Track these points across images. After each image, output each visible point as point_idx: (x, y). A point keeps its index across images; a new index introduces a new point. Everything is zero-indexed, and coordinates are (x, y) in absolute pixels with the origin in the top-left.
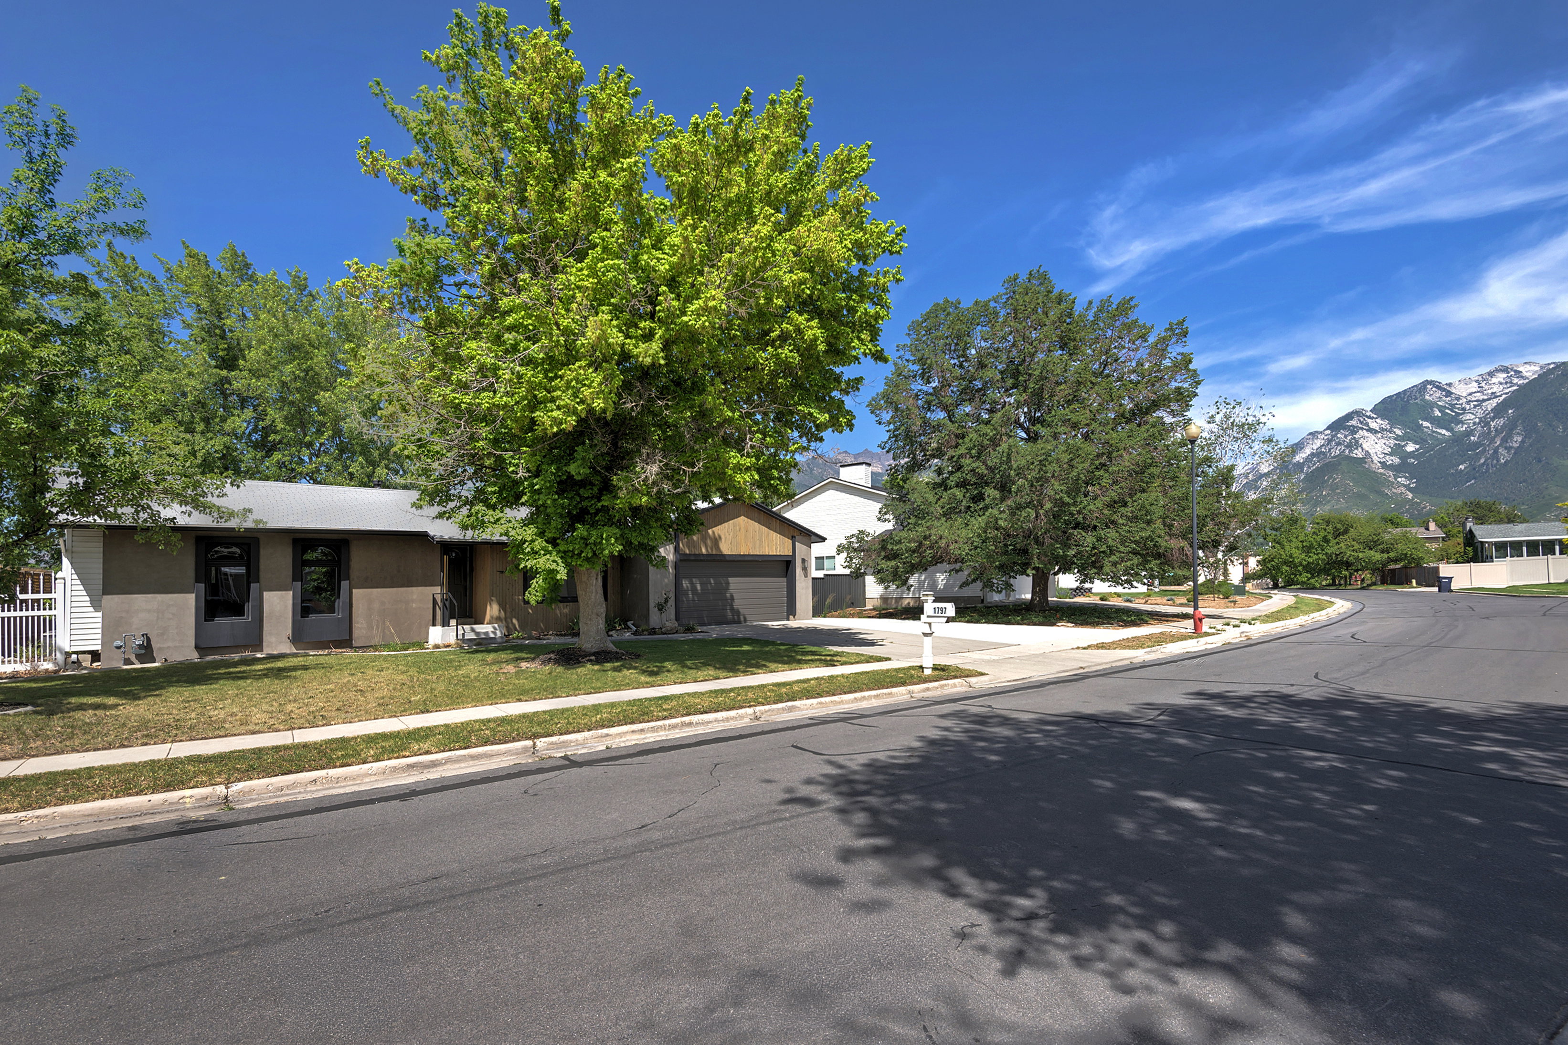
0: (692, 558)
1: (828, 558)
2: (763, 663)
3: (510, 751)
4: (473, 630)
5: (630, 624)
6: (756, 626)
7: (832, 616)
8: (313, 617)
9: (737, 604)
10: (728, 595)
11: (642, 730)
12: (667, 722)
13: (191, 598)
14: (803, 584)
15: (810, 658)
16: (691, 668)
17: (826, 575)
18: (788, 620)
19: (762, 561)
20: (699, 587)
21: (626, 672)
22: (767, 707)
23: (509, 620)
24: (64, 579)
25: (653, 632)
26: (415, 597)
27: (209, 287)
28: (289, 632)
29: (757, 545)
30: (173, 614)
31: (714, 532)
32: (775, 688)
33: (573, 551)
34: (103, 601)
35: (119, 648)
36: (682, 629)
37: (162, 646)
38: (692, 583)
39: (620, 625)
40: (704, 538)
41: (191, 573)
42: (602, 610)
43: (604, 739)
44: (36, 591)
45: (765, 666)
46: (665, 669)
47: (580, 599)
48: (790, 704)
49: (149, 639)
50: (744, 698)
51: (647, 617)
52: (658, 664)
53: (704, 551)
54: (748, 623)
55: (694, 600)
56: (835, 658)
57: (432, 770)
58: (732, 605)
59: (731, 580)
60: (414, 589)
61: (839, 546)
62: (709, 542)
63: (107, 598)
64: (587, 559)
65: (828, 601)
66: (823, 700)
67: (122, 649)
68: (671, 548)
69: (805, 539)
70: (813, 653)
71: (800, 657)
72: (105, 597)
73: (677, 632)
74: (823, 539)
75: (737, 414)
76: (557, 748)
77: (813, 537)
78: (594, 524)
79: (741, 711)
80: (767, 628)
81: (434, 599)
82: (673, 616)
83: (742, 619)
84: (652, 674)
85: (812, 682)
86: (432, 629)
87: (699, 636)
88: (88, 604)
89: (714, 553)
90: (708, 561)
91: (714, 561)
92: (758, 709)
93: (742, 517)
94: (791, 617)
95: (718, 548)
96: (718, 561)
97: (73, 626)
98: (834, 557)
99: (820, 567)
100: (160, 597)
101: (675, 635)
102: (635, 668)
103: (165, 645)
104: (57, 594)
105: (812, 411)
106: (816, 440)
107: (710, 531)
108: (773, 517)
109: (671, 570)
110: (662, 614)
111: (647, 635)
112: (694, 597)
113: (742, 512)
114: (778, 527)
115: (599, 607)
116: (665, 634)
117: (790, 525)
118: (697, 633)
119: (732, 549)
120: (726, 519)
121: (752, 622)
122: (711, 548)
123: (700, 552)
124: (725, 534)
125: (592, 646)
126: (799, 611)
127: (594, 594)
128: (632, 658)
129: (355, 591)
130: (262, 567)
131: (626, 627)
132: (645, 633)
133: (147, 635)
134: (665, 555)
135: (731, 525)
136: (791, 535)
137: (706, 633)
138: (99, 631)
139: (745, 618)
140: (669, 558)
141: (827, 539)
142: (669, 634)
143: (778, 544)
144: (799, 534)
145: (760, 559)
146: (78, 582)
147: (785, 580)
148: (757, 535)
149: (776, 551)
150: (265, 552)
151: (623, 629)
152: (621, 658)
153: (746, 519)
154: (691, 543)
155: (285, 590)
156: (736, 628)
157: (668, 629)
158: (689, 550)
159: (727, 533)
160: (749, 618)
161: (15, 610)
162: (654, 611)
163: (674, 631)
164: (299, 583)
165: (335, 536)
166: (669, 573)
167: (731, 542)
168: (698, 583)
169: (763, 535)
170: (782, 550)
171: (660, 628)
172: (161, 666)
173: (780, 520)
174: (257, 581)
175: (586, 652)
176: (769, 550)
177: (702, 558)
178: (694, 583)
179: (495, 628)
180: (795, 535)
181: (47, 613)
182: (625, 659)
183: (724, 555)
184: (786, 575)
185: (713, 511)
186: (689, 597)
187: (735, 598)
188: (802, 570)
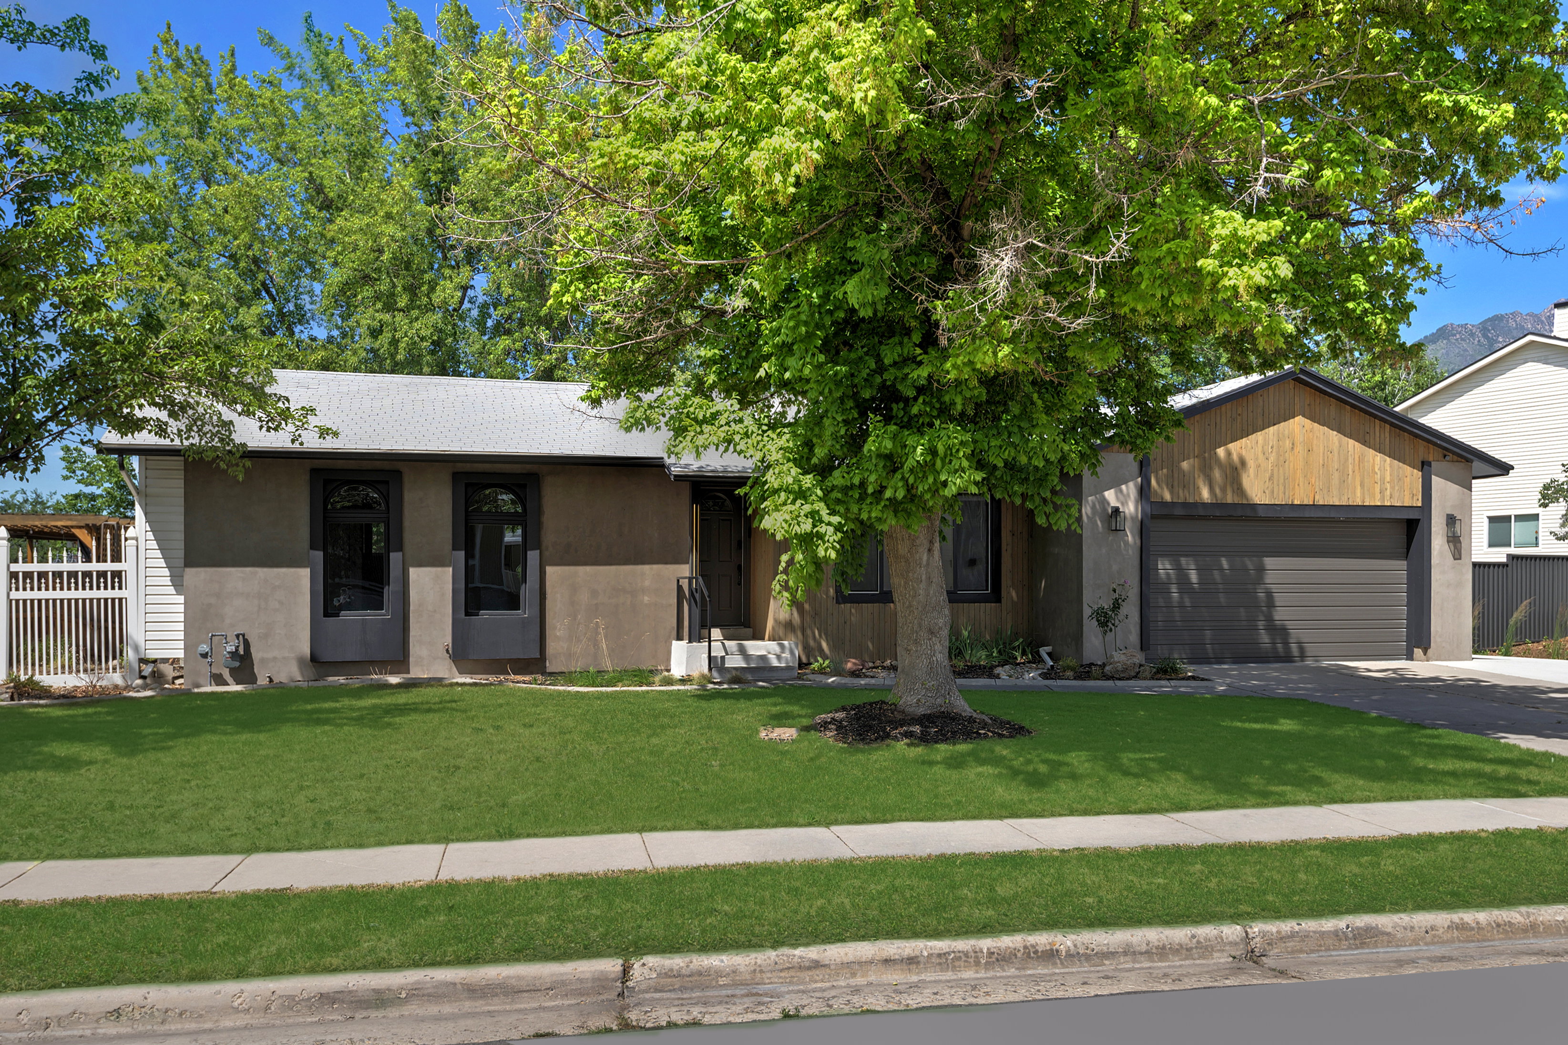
0: (1178, 512)
1: (1520, 518)
2: (1317, 772)
3: (563, 983)
4: (742, 651)
5: (1044, 651)
6: (1326, 670)
7: (1528, 654)
8: (485, 614)
9: (1280, 615)
10: (1262, 594)
11: (912, 961)
12: (986, 943)
13: (304, 575)
14: (1451, 577)
15: (1449, 765)
16: (1126, 773)
17: (1512, 557)
18: (1410, 657)
19: (1347, 521)
20: (1194, 576)
21: (973, 772)
22: (1287, 926)
23: (809, 632)
24: (136, 539)
25: (1084, 671)
26: (647, 583)
27: (419, 72)
28: (448, 640)
29: (1335, 481)
30: (281, 603)
31: (1229, 453)
32: (1328, 860)
33: (863, 484)
34: (186, 578)
35: (204, 656)
36: (1147, 670)
37: (265, 655)
38: (1179, 569)
39: (1024, 653)
40: (1207, 464)
41: (304, 532)
42: (941, 622)
43: (806, 975)
44: (101, 559)
45: (1318, 780)
46: (1065, 769)
47: (895, 596)
48: (1361, 920)
49: (247, 644)
50: (1228, 883)
51: (1078, 637)
52: (1052, 756)
53: (1205, 494)
54: (1309, 662)
55: (1182, 606)
56: (1523, 773)
57: (373, 1014)
58: (1270, 619)
59: (1270, 562)
60: (646, 568)
61: (1546, 487)
62: (1217, 474)
63: (190, 572)
64: (894, 505)
65: (1518, 615)
66: (1468, 916)
67: (209, 659)
68: (1131, 489)
69: (1457, 468)
70: (1461, 752)
71: (1420, 762)
72: (188, 570)
73: (1136, 677)
74: (1504, 469)
75: (1234, 108)
76: (683, 989)
77: (1478, 466)
78: (911, 424)
79: (1206, 931)
80: (1352, 675)
81: (680, 588)
82: (1134, 637)
83: (1294, 647)
84: (1036, 781)
85: (1443, 847)
86: (675, 643)
87: (1184, 687)
88: (168, 581)
89: (1229, 500)
90: (1216, 518)
91: (1230, 518)
92: (1257, 928)
93: (1299, 419)
94: (1418, 652)
95: (1239, 489)
96: (1239, 519)
97: (150, 617)
98: (1535, 517)
99: (1499, 537)
100: (261, 572)
101: (1132, 683)
102: (997, 761)
103: (271, 654)
104: (127, 564)
105: (1463, 99)
106: (1481, 204)
107: (1221, 452)
108: (1375, 417)
109: (1131, 537)
110: (1109, 633)
111: (1075, 679)
112: (1181, 598)
113: (1297, 407)
114: (1388, 440)
115: (935, 614)
116: (1111, 678)
117: (1417, 436)
118: (1183, 679)
119: (1273, 492)
120: (1260, 422)
121: (1317, 658)
122: (1224, 490)
123: (1197, 498)
124: (1257, 459)
125: (919, 700)
126: (1439, 640)
127: (923, 585)
128: (1001, 736)
129: (549, 570)
130: (407, 523)
131: (1037, 660)
132: (1069, 673)
133: (244, 635)
134: (1118, 505)
135: (1271, 436)
136: (1421, 459)
137: (1203, 680)
138: (181, 626)
139: (1302, 650)
140: (1127, 511)
141: (1513, 468)
142: (1120, 679)
143: (1388, 479)
144: (1441, 455)
145: (1342, 516)
146: (154, 544)
147: (1403, 564)
148: (1336, 458)
149: (1383, 498)
150: (411, 496)
151: (1029, 662)
152: (977, 733)
153: (1307, 422)
154: (1176, 475)
155: (442, 564)
156: (1274, 672)
157: (1120, 668)
158: (1172, 493)
159: (1261, 456)
160: (1310, 649)
161: (77, 589)
162: (1091, 627)
163: (1133, 674)
164: (462, 554)
165: (516, 468)
166: (1126, 543)
167: (1272, 475)
168: (1193, 567)
169: (1350, 460)
170: (1396, 494)
171: (1104, 665)
172: (264, 688)
173: (1392, 425)
174: (400, 548)
175: (903, 712)
176: (1363, 494)
177: (1202, 512)
178: (1185, 566)
179: (782, 647)
180: (1431, 459)
181: (116, 593)
182: (986, 736)
183: (1254, 506)
184: (1406, 554)
185: (1229, 405)
186: (1170, 598)
187: (1277, 604)
188: (1448, 542)
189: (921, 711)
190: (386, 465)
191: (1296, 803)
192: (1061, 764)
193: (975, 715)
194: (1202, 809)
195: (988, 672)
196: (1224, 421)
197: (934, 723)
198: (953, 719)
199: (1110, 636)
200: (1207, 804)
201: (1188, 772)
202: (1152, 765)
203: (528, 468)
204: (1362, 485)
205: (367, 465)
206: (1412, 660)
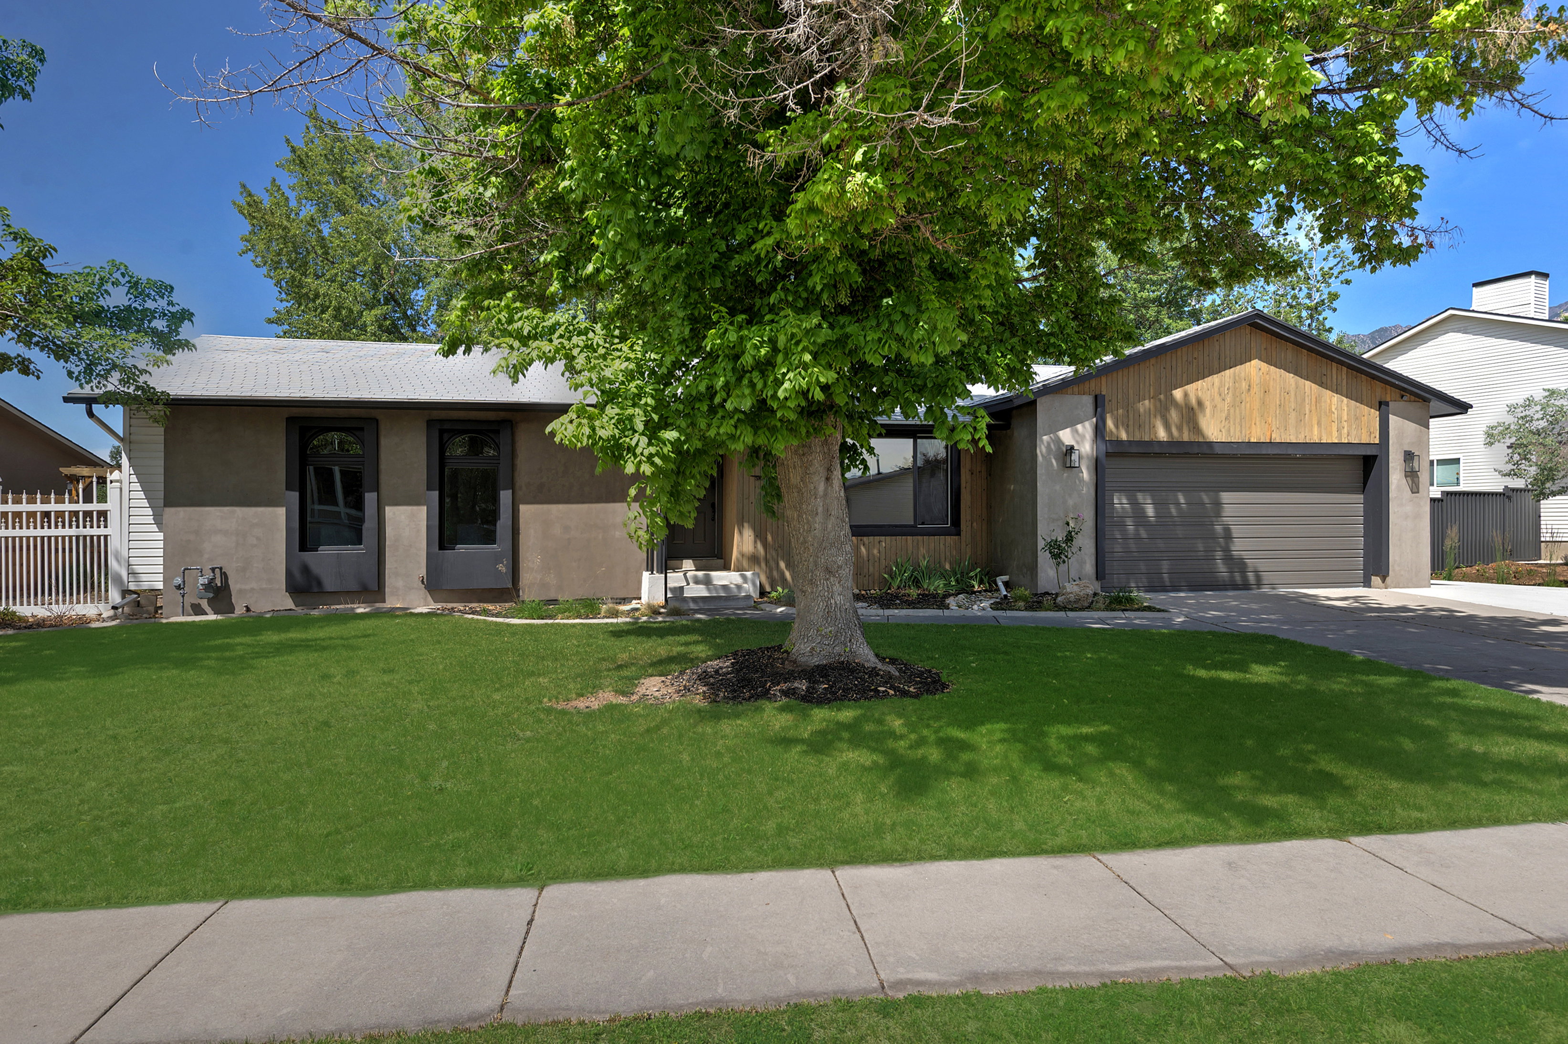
0: (1134, 450)
1: (1441, 462)
5: (1000, 581)
6: (1285, 598)
8: (458, 549)
9: (1238, 547)
10: (1218, 528)
13: (281, 514)
14: (1408, 508)
18: (1367, 584)
19: (1305, 458)
20: (1150, 511)
23: (773, 564)
24: (121, 482)
25: (1036, 602)
26: (618, 519)
28: (423, 572)
29: (1292, 420)
30: (258, 539)
31: (1186, 395)
34: (165, 516)
35: (178, 587)
36: (1102, 601)
37: (243, 587)
38: (1134, 503)
39: (981, 582)
40: (1165, 405)
41: (280, 474)
44: (88, 500)
49: (224, 576)
51: (1033, 568)
52: (954, 734)
53: (1162, 434)
54: (1265, 590)
55: (1137, 538)
58: (1227, 550)
59: (1226, 496)
60: (618, 506)
62: (1174, 415)
63: (170, 511)
67: (182, 591)
68: (1086, 429)
69: (1415, 408)
72: (167, 510)
73: (1089, 608)
74: (1462, 407)
77: (1435, 404)
80: (1313, 604)
82: (1089, 568)
83: (1251, 576)
86: (646, 574)
87: (1139, 619)
88: (151, 520)
89: (1186, 438)
90: (1172, 455)
91: (1187, 455)
93: (1255, 362)
94: (1377, 580)
95: (1196, 428)
96: (1196, 455)
97: (133, 553)
100: (240, 511)
101: (1084, 614)
102: (879, 742)
103: (248, 587)
104: (111, 505)
107: (1178, 394)
108: (1332, 359)
109: (1086, 474)
110: (1062, 565)
111: (1026, 609)
112: (1137, 530)
113: (1253, 351)
114: (1345, 382)
115: (833, 551)
116: (1064, 608)
117: (1374, 377)
118: (1138, 610)
119: (1229, 431)
120: (1216, 365)
121: (1273, 586)
122: (1180, 429)
123: (1152, 436)
124: (1213, 400)
125: (813, 649)
126: (1397, 568)
127: (819, 519)
128: (905, 694)
129: (523, 508)
130: (383, 466)
131: (992, 588)
132: (1021, 604)
133: (221, 569)
134: (1073, 443)
135: (1227, 379)
136: (1378, 399)
137: (1159, 610)
138: (161, 561)
139: (1258, 578)
140: (1082, 450)
141: (1471, 407)
142: (1072, 610)
143: (1345, 418)
144: (1398, 396)
145: (1298, 453)
146: (137, 486)
147: (1360, 497)
148: (1292, 399)
149: (1340, 435)
150: (387, 443)
151: (985, 591)
152: (876, 691)
153: (1264, 366)
154: (1131, 416)
155: (418, 504)
156: (1232, 600)
157: (1072, 599)
158: (1127, 433)
159: (1217, 397)
160: (1267, 577)
161: (64, 527)
162: (1044, 558)
163: (1086, 604)
164: (435, 494)
165: (491, 416)
166: (1082, 480)
167: (1229, 414)
168: (1149, 501)
169: (1307, 401)
170: (1354, 432)
171: (1057, 595)
172: (241, 617)
173: (1349, 367)
174: (377, 488)
175: (795, 662)
176: (1320, 432)
177: (1157, 450)
178: (1141, 501)
179: (744, 578)
180: (1388, 399)
181: (102, 531)
182: (886, 695)
183: (1210, 444)
184: (1363, 488)
185: (1184, 349)
186: (1126, 530)
187: (1235, 535)
188: (1406, 476)
189: (815, 661)
190: (362, 413)
191: (1307, 833)
192: (964, 746)
193: (879, 666)
194: (1160, 845)
195: (940, 602)
196: (1179, 364)
197: (825, 676)
198: (852, 671)
199: (1064, 567)
200: (1167, 838)
201: (1137, 764)
202: (1091, 749)
203: (502, 415)
204: (1319, 424)
205: (342, 413)
206: (1370, 586)
